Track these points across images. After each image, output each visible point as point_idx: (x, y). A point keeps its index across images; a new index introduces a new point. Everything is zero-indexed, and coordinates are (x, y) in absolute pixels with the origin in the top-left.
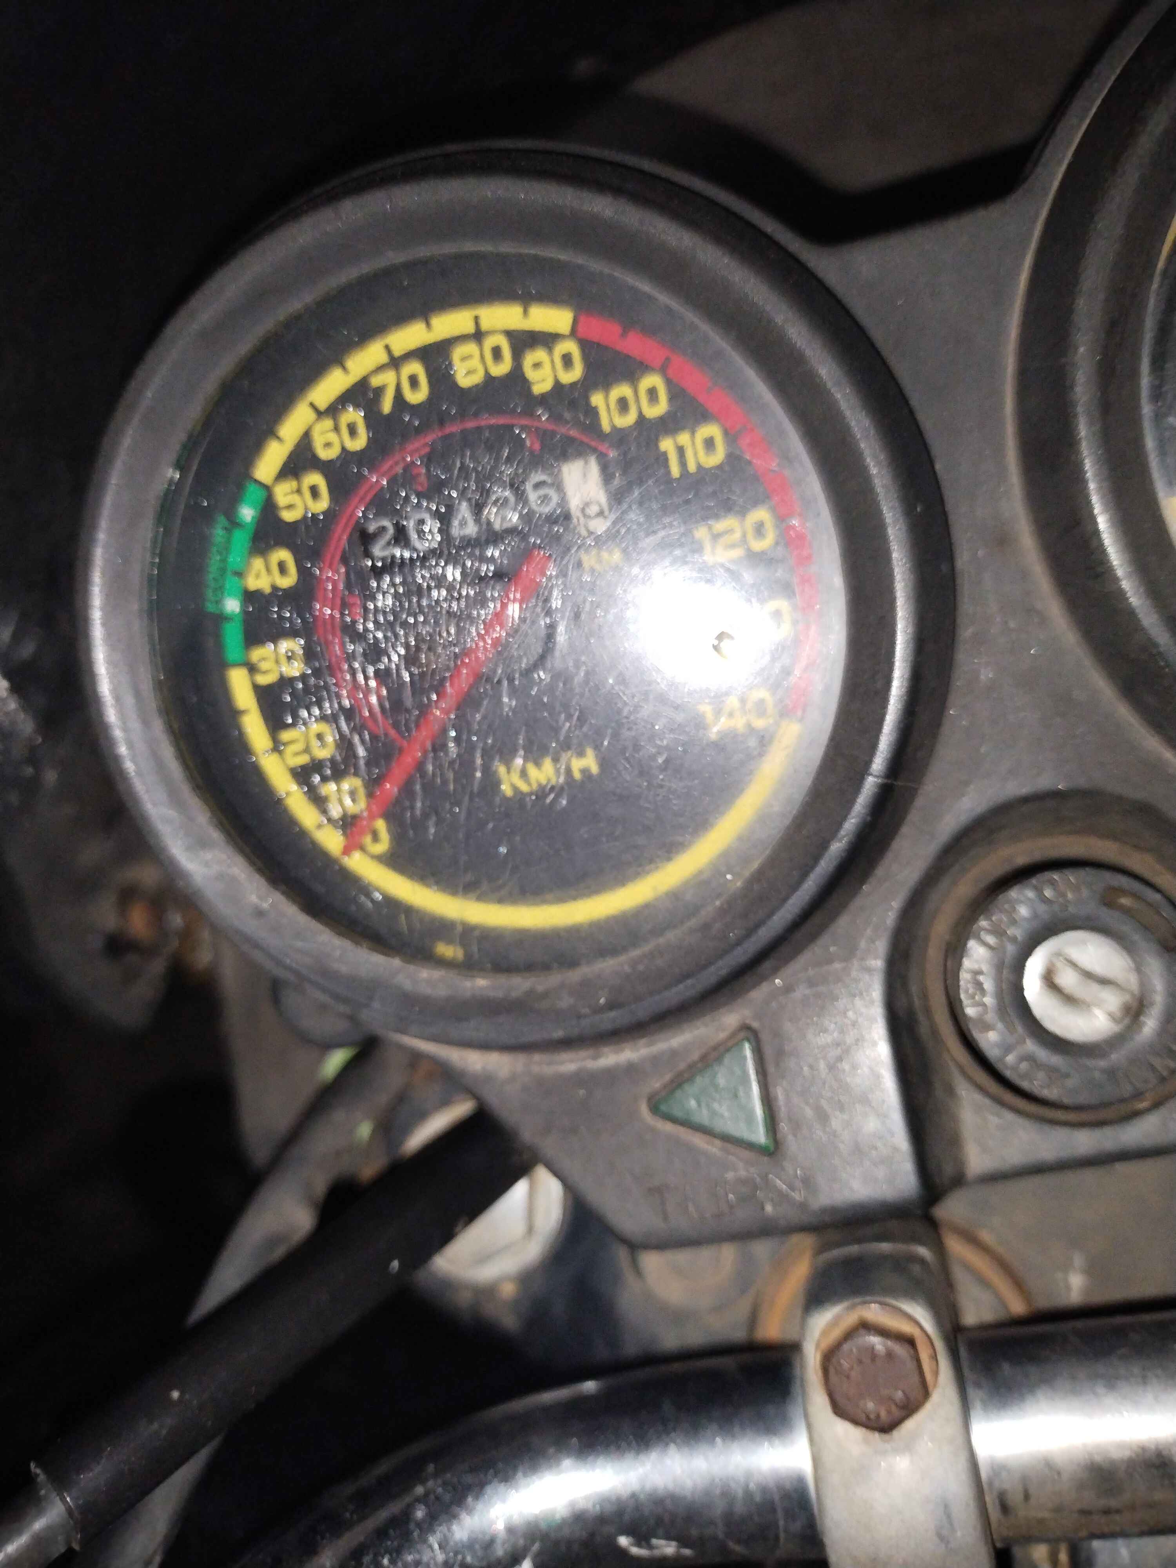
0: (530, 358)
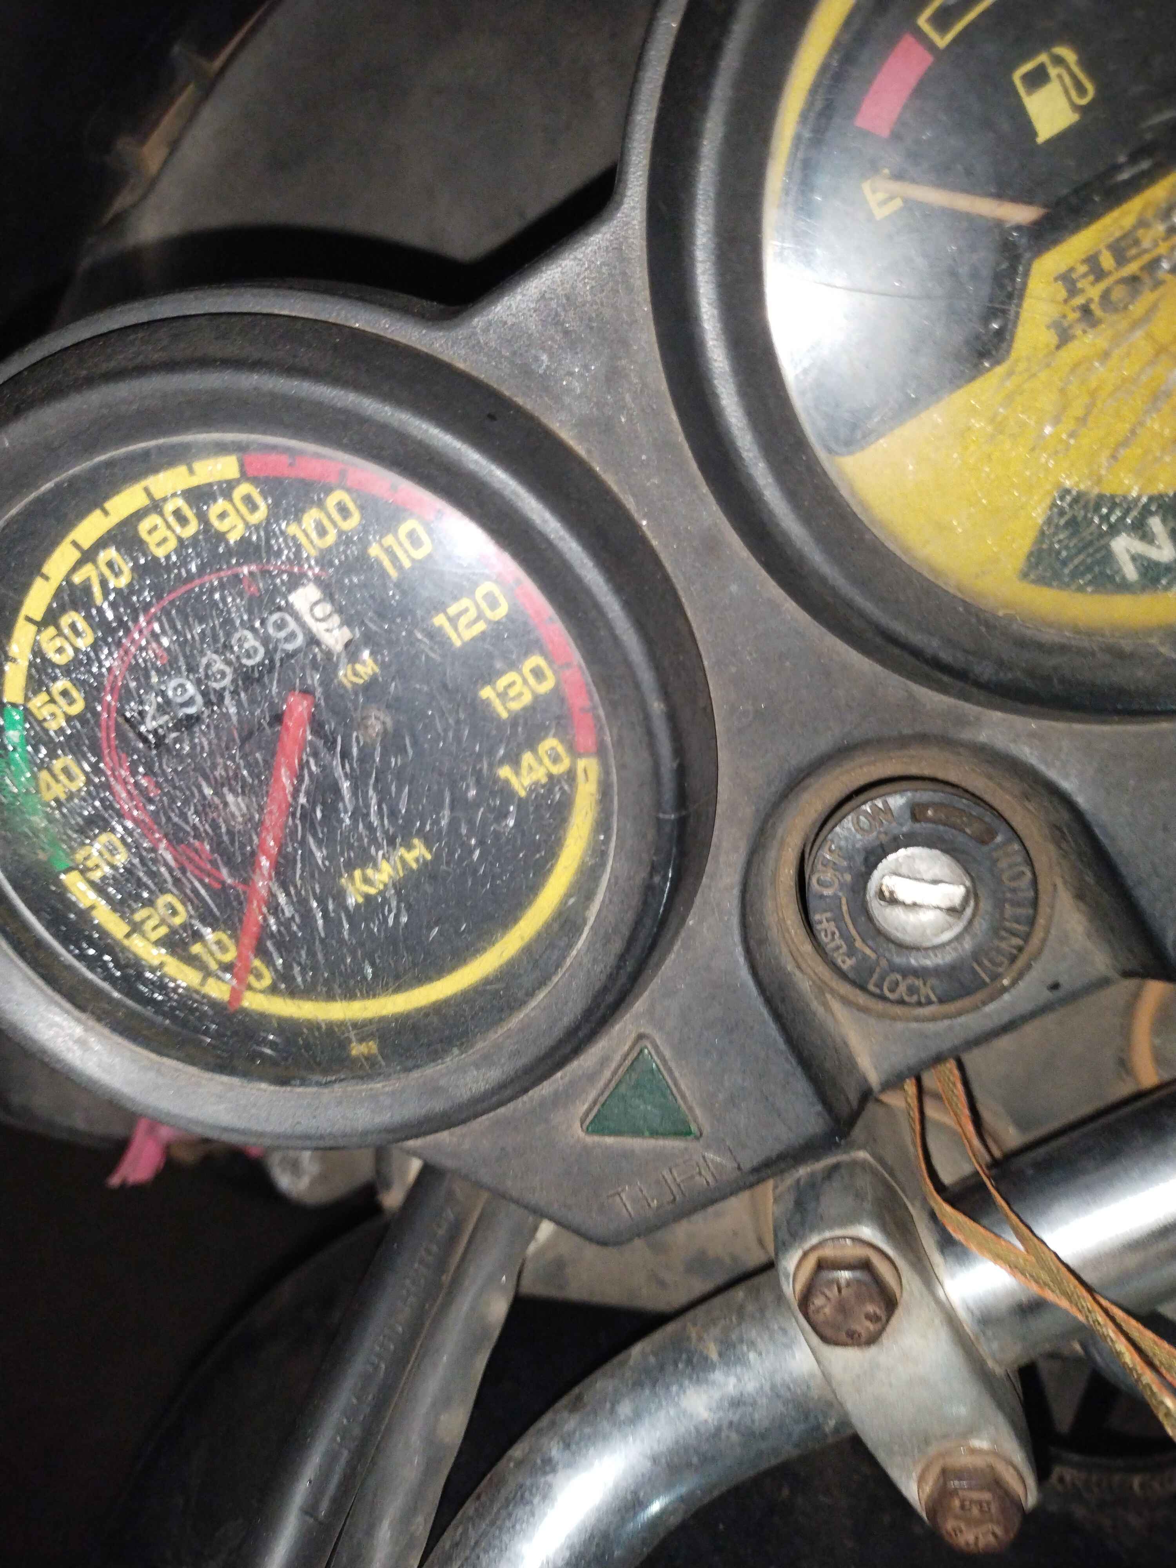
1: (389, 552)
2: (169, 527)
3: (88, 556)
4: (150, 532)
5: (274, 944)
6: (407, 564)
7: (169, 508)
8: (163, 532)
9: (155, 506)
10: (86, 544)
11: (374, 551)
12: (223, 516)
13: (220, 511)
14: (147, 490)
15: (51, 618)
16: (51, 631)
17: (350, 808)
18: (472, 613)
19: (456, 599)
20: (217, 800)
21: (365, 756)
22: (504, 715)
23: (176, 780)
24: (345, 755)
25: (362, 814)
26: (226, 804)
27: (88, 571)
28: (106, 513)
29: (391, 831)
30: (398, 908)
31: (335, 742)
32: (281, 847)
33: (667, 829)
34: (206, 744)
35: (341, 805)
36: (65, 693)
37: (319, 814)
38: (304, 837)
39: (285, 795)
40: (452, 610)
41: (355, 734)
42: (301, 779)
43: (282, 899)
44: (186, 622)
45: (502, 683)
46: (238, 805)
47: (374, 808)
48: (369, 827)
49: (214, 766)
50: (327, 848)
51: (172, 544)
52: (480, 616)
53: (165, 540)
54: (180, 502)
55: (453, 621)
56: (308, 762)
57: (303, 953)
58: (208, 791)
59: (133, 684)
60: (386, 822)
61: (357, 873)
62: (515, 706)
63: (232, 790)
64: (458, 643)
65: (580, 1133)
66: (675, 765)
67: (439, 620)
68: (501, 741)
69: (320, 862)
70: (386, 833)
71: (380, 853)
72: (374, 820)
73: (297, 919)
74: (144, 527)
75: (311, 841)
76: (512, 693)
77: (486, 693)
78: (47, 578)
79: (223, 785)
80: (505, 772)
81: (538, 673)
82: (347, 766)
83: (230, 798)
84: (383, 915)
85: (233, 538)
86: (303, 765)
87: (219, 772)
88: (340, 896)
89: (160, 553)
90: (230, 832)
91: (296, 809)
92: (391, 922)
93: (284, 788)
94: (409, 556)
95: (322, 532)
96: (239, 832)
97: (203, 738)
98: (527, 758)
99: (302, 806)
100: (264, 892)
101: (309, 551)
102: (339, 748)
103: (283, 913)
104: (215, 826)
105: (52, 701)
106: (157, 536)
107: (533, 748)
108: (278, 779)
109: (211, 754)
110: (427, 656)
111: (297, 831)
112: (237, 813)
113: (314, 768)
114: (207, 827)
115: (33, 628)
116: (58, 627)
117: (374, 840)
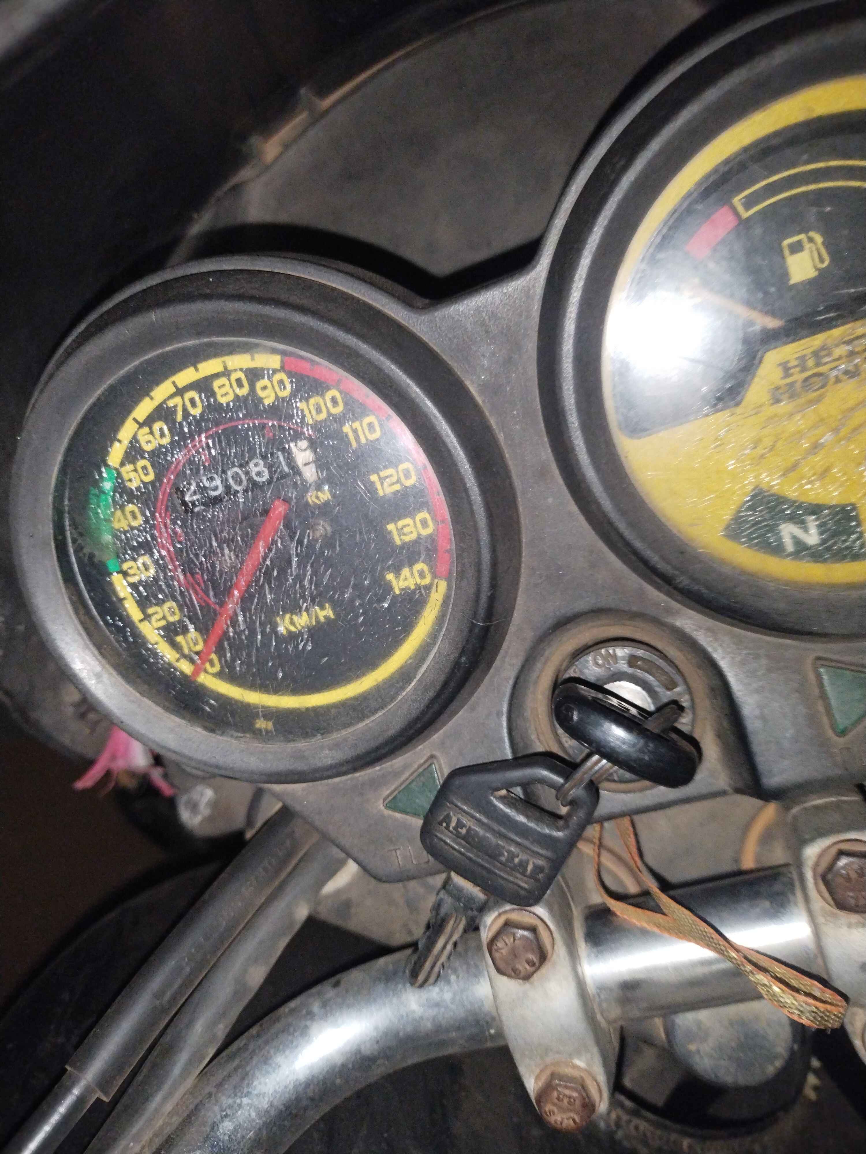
0: (259, 385)
1: (355, 431)
2: (231, 386)
3: (180, 392)
4: (220, 387)
5: (229, 645)
6: (363, 441)
7: (234, 377)
8: (227, 389)
9: (226, 373)
10: (180, 386)
11: (346, 429)
12: (265, 388)
13: (263, 385)
14: (224, 362)
15: (149, 422)
16: (146, 430)
17: (294, 573)
18: (394, 479)
19: (385, 467)
20: (218, 550)
21: (311, 545)
22: (398, 542)
23: (199, 533)
24: (300, 542)
25: (300, 579)
26: (223, 555)
27: (178, 400)
28: (197, 370)
29: (315, 593)
30: (307, 641)
31: (295, 533)
32: (249, 586)
33: (477, 631)
34: (221, 516)
35: (289, 571)
36: (144, 468)
37: (275, 573)
38: (263, 585)
39: (259, 557)
40: (383, 474)
41: (308, 531)
42: (270, 550)
43: (241, 618)
44: (229, 444)
45: (401, 523)
46: (230, 558)
47: (308, 577)
48: (302, 586)
49: (222, 531)
50: (275, 594)
51: (231, 397)
52: (398, 481)
53: (226, 394)
54: (241, 375)
55: (382, 480)
56: (277, 541)
57: (244, 654)
58: (215, 544)
59: (188, 472)
60: (313, 587)
61: (288, 616)
62: (407, 539)
63: (228, 546)
64: (381, 493)
65: (382, 807)
66: (489, 594)
67: (374, 478)
68: (392, 556)
69: (268, 601)
70: (311, 594)
71: (305, 605)
72: (306, 583)
73: (247, 632)
74: (216, 384)
75: (267, 587)
76: (406, 530)
77: (391, 527)
78: (152, 399)
79: (224, 543)
80: (390, 576)
81: (424, 523)
82: (299, 548)
83: (226, 551)
84: (298, 642)
85: (267, 402)
86: (274, 542)
87: (225, 534)
88: (275, 626)
89: (223, 401)
90: (221, 572)
91: (263, 566)
92: (301, 647)
93: (259, 552)
94: (365, 437)
95: (319, 411)
96: (226, 572)
97: (219, 513)
98: (406, 572)
99: (267, 565)
100: (231, 612)
101: (309, 420)
102: (297, 537)
103: (239, 626)
104: (213, 565)
105: (135, 470)
106: (223, 391)
107: (411, 566)
108: (257, 547)
109: (223, 523)
110: (362, 496)
111: (260, 579)
112: (229, 561)
113: (279, 545)
114: (209, 565)
115: (138, 426)
116: (151, 428)
117: (303, 596)
